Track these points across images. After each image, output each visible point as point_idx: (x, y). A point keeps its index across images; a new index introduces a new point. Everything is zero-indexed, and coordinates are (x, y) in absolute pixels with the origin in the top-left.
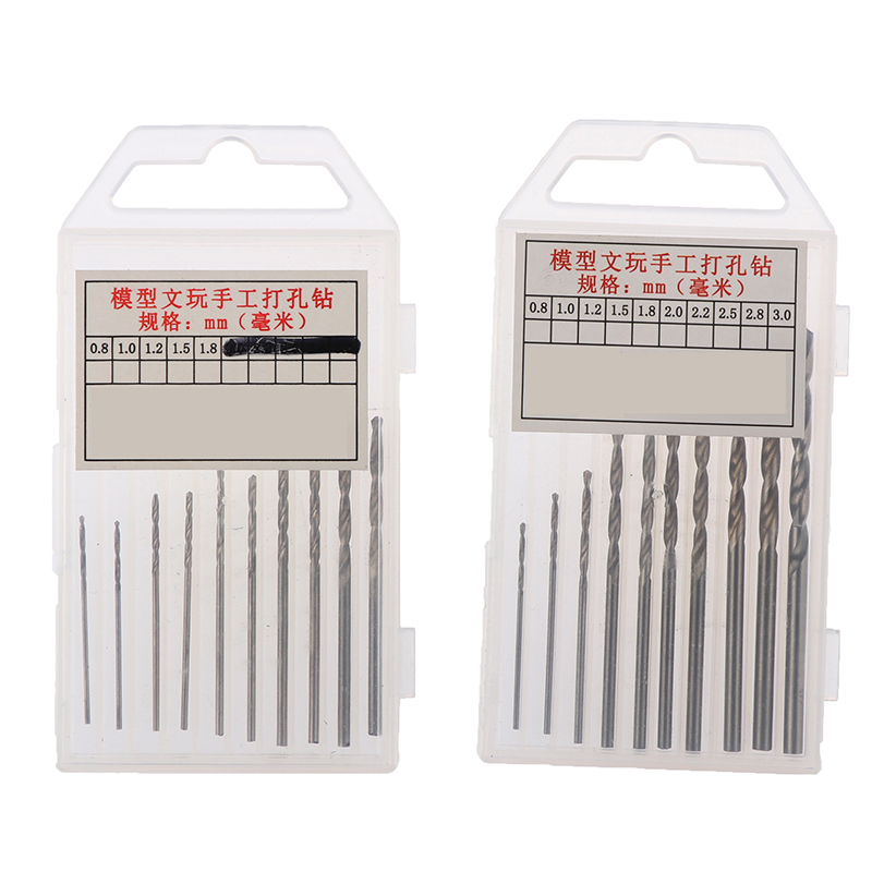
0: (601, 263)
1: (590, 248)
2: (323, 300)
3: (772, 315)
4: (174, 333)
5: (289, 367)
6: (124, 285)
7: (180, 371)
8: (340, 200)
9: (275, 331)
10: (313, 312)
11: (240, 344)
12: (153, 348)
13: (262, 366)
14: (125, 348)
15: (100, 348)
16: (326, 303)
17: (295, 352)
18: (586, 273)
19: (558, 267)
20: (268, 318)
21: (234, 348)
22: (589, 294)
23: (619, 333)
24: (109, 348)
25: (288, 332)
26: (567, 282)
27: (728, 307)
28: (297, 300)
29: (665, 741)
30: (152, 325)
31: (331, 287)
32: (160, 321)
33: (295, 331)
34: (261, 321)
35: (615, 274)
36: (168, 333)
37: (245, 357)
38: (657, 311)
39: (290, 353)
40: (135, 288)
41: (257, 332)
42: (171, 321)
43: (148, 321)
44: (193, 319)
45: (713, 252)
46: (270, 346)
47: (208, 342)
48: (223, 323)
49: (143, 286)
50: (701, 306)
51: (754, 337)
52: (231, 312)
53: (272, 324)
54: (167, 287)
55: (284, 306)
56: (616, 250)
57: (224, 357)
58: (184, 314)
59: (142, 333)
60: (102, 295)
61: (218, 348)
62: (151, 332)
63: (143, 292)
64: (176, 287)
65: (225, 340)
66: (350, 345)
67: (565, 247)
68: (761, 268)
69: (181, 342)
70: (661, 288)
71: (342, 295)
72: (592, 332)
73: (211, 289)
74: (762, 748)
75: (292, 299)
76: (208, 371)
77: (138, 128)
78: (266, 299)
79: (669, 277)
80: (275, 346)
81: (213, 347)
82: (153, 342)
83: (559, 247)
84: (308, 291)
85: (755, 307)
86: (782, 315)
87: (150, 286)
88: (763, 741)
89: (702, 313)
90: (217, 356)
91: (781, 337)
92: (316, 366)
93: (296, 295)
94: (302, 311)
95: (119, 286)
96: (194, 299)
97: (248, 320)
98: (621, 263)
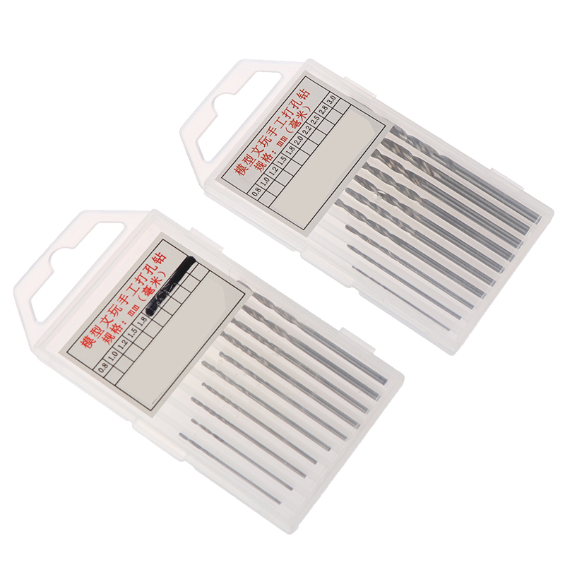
0: (255, 155)
1: (244, 155)
2: (159, 259)
3: (328, 103)
4: (123, 331)
5: (178, 293)
6: (83, 337)
7: (143, 340)
8: (120, 227)
9: (157, 288)
10: (161, 267)
11: (151, 307)
12: (122, 345)
13: (169, 304)
14: (112, 357)
15: (103, 368)
16: (162, 258)
17: (174, 286)
18: (255, 164)
19: (243, 173)
20: (149, 287)
21: (151, 311)
22: (265, 168)
23: (292, 168)
24: (106, 363)
25: (162, 283)
26: (253, 174)
27: (312, 118)
28: (150, 269)
29: (498, 268)
30: (111, 337)
31: (157, 251)
32: (112, 333)
33: (164, 280)
34: (148, 291)
35: (264, 153)
36: (121, 334)
37: (159, 309)
38: (293, 147)
39: (172, 289)
40: (88, 333)
41: (151, 296)
42: (116, 328)
43: (108, 338)
44: (123, 318)
45: (283, 109)
46: (162, 295)
47: (139, 320)
48: (136, 308)
49: (90, 329)
50: (304, 128)
51: (333, 116)
52: (133, 300)
53: (153, 287)
54: (99, 319)
55: (149, 277)
56: (253, 145)
57: (152, 317)
58: (117, 321)
59: (111, 345)
60: (79, 350)
61: (145, 317)
62: (114, 341)
63: (93, 331)
64: (102, 315)
65: (144, 312)
66: (189, 261)
67: (236, 164)
68: (304, 95)
69: (129, 331)
70: (284, 138)
71: (164, 249)
72: (284, 178)
73: (116, 302)
74: (527, 231)
75: (149, 271)
76: (152, 328)
77: (14, 289)
78: (140, 281)
79: (281, 132)
80: (165, 293)
81: (143, 319)
82: (119, 343)
83: (235, 166)
84: (150, 262)
85: (320, 108)
86: (332, 100)
87: (93, 326)
88: (524, 229)
89: (308, 130)
90: (149, 320)
91: (341, 106)
92: (187, 281)
93: (148, 268)
94: (158, 270)
95: (81, 339)
96: (114, 312)
97: (143, 296)
98: (260, 147)
